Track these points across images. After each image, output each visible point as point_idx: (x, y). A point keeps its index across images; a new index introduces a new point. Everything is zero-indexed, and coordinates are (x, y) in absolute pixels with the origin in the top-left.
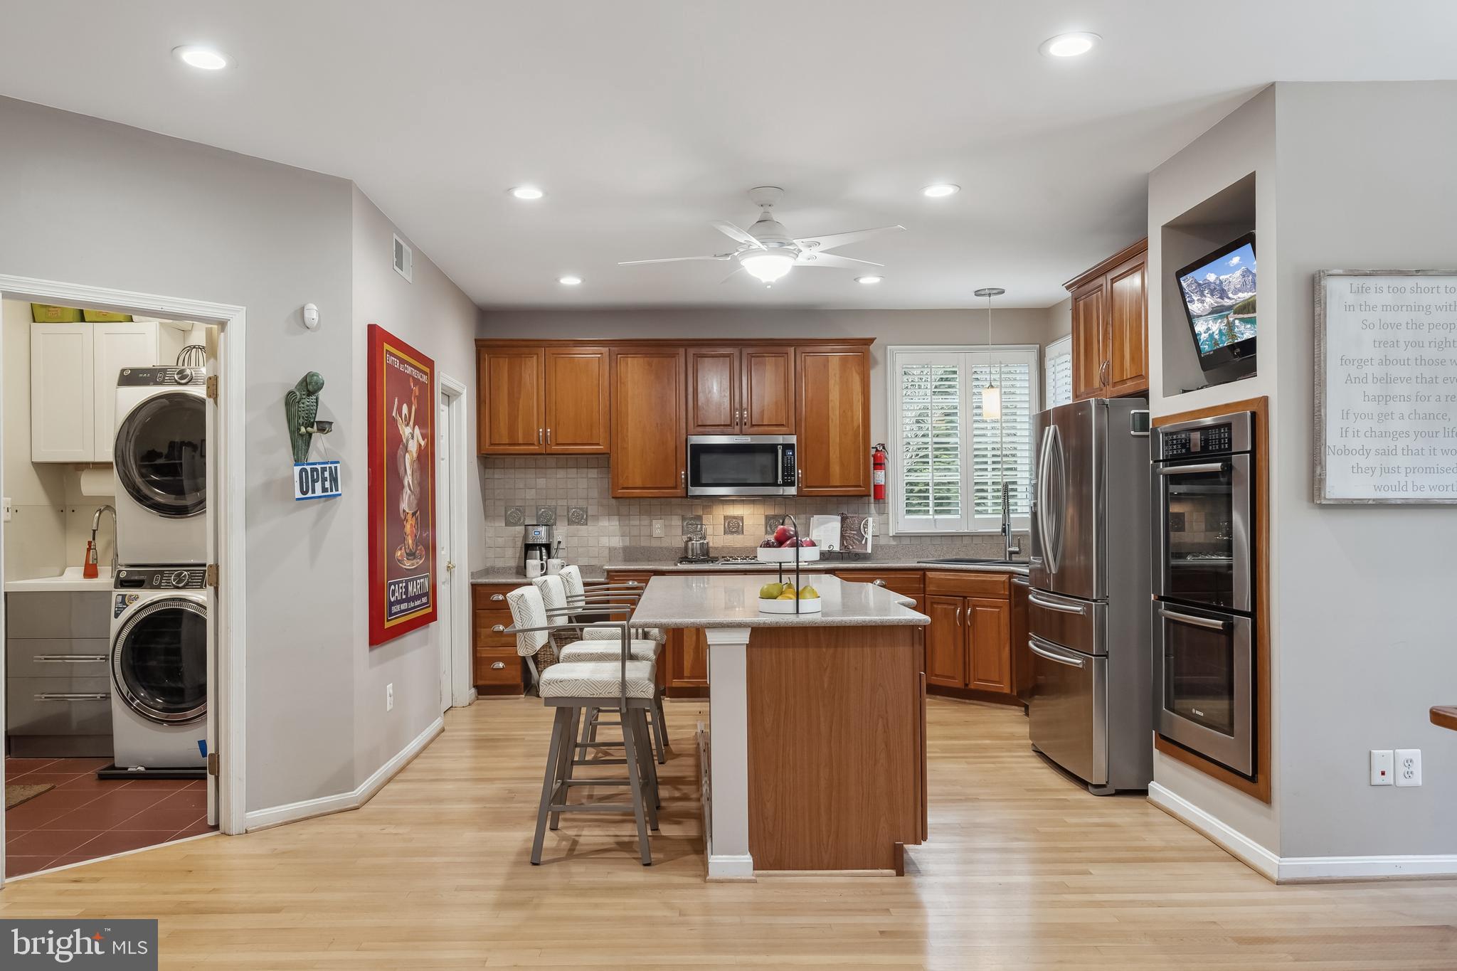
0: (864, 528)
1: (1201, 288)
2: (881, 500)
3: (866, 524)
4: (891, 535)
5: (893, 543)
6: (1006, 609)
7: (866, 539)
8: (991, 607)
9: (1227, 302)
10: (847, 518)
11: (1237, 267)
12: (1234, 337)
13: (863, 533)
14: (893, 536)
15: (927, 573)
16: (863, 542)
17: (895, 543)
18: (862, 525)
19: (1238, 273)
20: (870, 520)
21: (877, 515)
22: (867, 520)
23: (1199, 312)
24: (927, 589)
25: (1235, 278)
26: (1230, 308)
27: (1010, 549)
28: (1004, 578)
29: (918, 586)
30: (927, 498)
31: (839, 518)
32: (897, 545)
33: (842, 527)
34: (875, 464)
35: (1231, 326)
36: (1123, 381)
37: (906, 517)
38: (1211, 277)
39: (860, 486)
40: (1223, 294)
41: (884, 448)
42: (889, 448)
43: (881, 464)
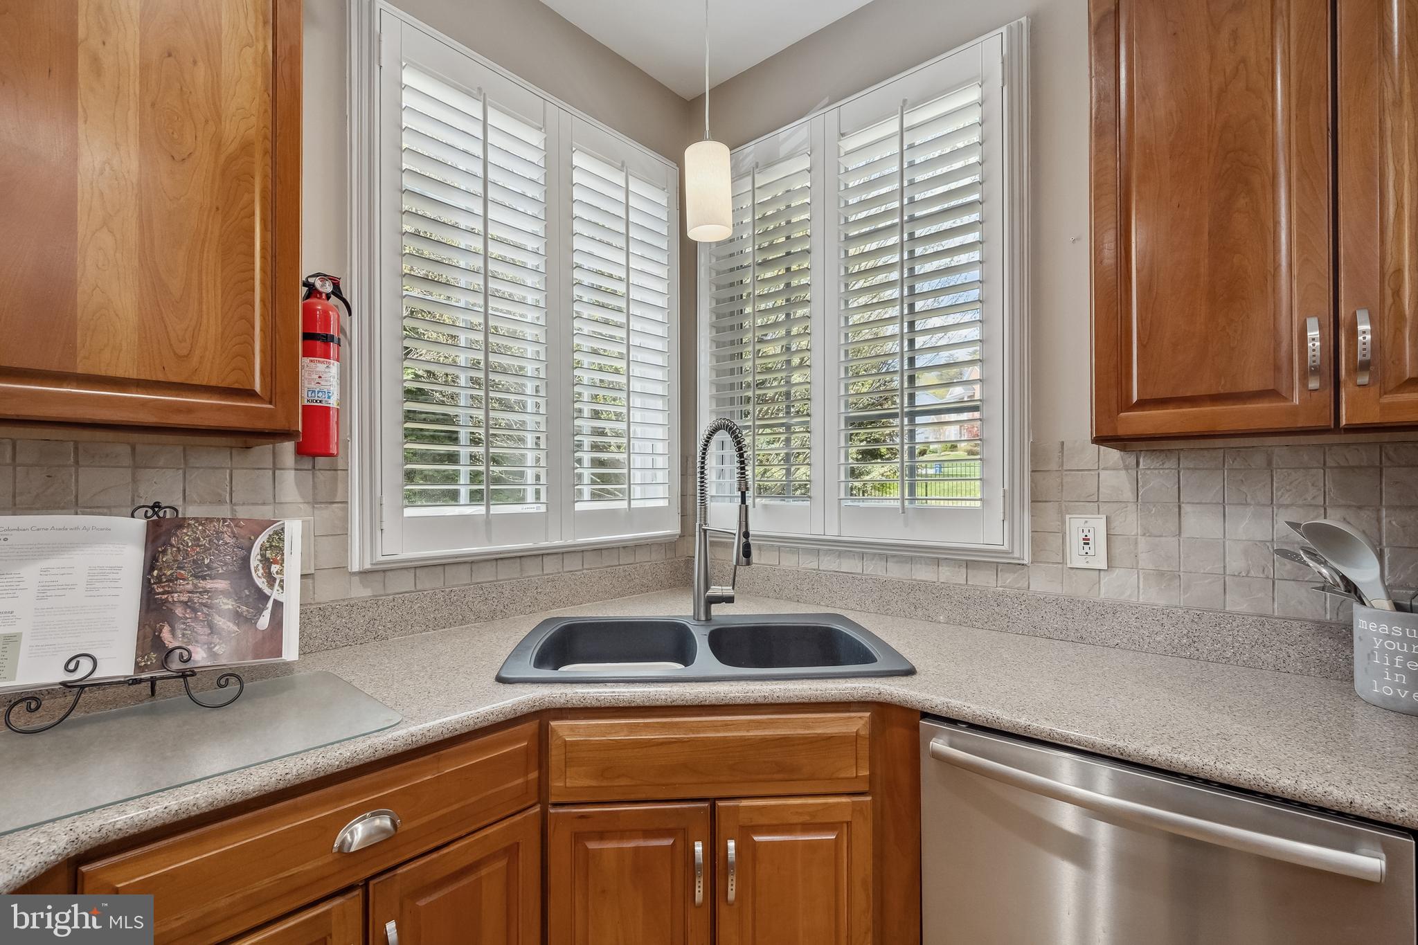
0: (267, 562)
2: (321, 461)
3: (276, 545)
4: (355, 567)
5: (360, 592)
6: (864, 831)
7: (278, 605)
8: (807, 827)
10: (180, 523)
13: (261, 582)
14: (363, 573)
15: (553, 723)
16: (264, 621)
17: (366, 593)
18: (256, 550)
20: (294, 529)
21: (307, 508)
22: (280, 533)
24: (556, 784)
27: (710, 593)
28: (858, 723)
29: (520, 781)
30: (452, 458)
31: (138, 525)
32: (376, 598)
33: (151, 564)
34: (307, 336)
37: (409, 512)
39: (250, 394)
41: (337, 292)
42: (352, 291)
43: (327, 339)
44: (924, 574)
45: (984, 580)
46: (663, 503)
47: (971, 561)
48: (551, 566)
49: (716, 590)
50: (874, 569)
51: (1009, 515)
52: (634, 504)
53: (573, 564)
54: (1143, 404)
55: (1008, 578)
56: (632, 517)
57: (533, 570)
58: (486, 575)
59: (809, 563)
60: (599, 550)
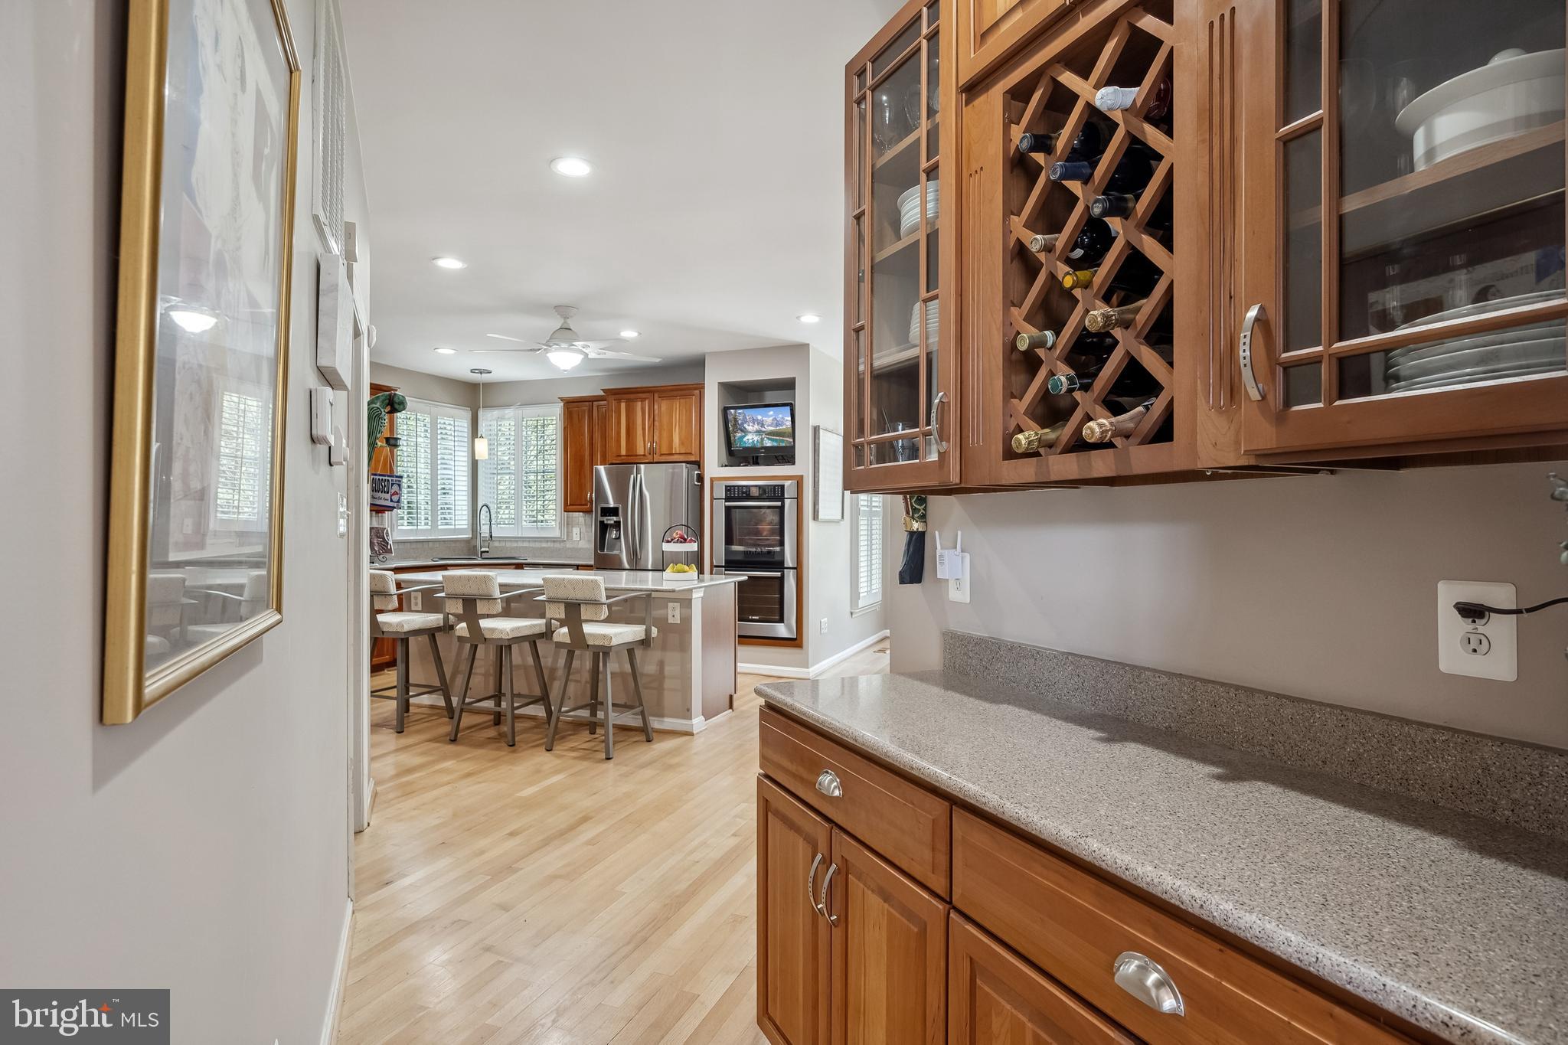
1: (754, 421)
3: (387, 533)
9: (763, 429)
11: (771, 416)
12: (763, 444)
19: (771, 418)
23: (750, 430)
25: (769, 420)
26: (764, 432)
35: (762, 439)
36: (672, 454)
38: (760, 417)
40: (762, 425)
44: (544, 545)
45: (557, 545)
46: (466, 527)
47: (554, 540)
48: (431, 544)
49: (483, 549)
50: (532, 545)
51: (560, 528)
52: (457, 527)
53: (437, 545)
54: (570, 505)
55: (562, 544)
56: (455, 531)
57: (426, 545)
58: (414, 546)
59: (515, 545)
60: (444, 541)
